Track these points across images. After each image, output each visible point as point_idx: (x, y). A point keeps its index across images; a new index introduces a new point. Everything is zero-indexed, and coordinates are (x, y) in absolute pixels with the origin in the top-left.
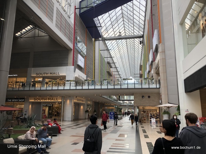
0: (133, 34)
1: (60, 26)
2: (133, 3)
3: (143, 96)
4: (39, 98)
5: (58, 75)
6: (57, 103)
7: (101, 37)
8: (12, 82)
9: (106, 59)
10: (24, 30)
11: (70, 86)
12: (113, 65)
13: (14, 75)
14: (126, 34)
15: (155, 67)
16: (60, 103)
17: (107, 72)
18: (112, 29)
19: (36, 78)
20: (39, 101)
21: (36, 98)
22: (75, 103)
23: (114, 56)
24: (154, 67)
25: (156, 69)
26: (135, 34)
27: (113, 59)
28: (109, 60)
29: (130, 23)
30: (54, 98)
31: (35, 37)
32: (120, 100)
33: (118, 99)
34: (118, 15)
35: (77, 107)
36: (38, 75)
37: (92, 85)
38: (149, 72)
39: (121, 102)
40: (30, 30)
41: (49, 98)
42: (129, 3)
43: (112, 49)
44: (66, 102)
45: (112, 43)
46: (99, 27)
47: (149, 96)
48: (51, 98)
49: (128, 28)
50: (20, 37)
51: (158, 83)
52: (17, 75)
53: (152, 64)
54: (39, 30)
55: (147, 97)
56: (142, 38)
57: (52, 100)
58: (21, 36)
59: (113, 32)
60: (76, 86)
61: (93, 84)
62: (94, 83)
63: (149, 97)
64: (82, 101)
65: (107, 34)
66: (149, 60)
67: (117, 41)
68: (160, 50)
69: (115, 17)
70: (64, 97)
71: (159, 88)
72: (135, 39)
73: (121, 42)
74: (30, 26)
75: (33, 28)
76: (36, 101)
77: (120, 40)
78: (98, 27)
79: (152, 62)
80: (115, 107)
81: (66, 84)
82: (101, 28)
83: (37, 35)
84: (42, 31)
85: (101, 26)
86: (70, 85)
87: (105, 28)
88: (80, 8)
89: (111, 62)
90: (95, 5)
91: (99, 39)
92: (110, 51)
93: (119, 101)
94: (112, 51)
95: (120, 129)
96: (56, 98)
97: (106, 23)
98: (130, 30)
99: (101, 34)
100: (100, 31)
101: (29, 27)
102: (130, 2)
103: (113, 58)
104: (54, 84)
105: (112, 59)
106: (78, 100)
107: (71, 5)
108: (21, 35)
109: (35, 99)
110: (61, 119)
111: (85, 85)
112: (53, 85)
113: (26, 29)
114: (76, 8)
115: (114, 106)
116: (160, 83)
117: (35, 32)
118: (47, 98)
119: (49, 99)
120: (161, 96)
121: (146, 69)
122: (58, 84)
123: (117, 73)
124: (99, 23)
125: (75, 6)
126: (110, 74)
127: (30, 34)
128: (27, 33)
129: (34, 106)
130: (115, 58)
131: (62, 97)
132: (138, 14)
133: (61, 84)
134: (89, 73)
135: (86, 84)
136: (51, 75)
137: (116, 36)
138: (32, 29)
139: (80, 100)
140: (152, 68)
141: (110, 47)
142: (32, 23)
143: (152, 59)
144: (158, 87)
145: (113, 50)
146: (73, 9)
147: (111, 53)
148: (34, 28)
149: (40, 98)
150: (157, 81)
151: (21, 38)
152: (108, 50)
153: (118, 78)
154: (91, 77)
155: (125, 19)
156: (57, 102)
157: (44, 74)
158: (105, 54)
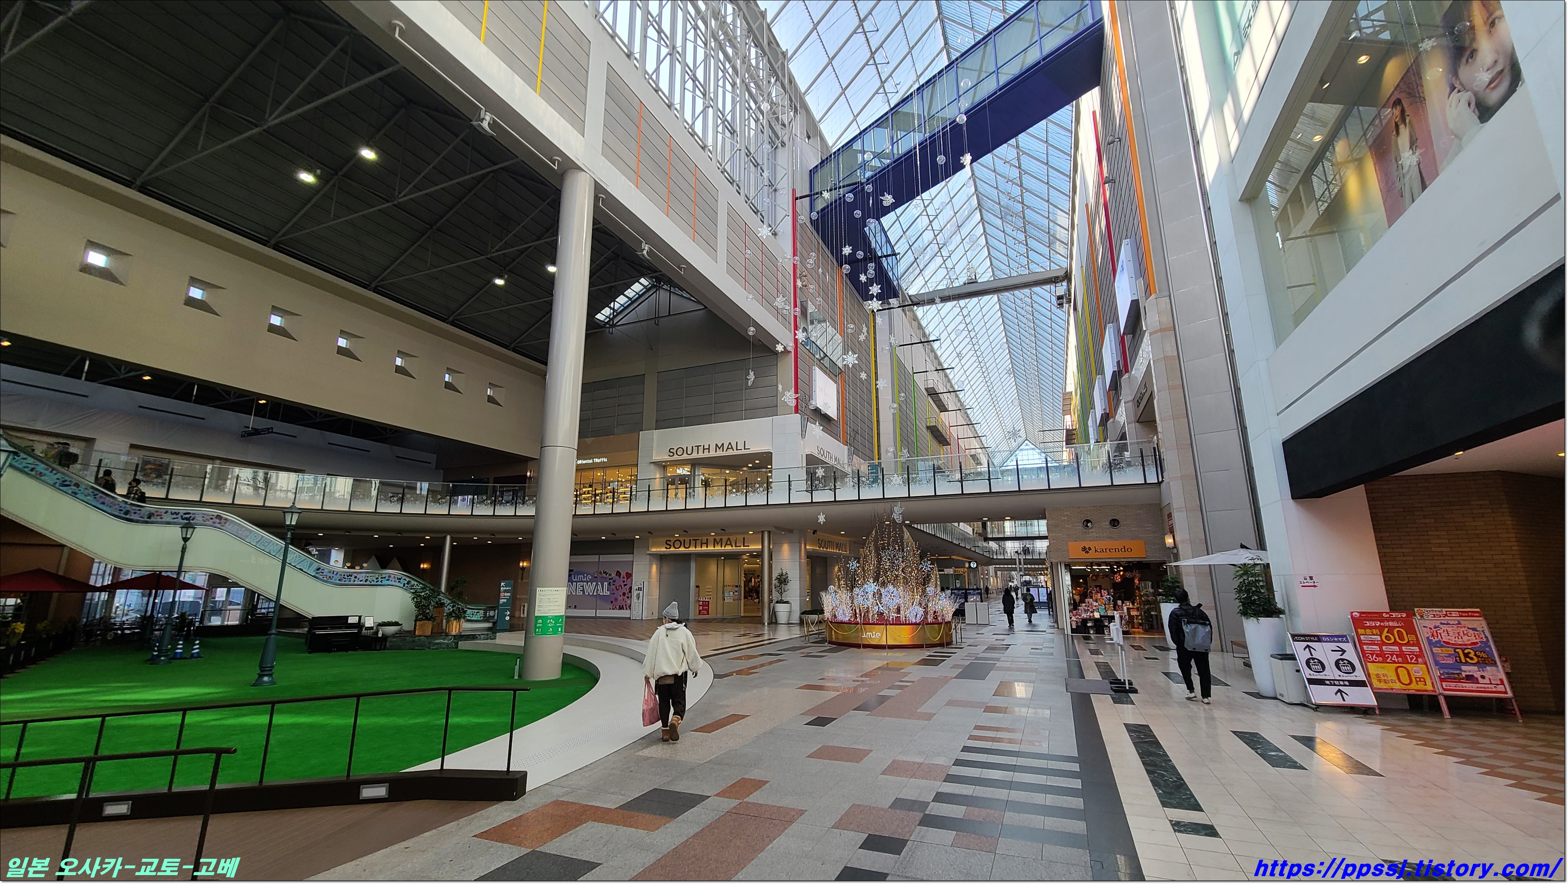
0: (1027, 272)
1: (742, 271)
2: (1018, 147)
3: (1088, 521)
4: (682, 539)
5: (744, 452)
6: (744, 557)
7: (896, 295)
8: (591, 486)
9: (919, 379)
10: (622, 300)
11: (790, 489)
12: (948, 400)
13: (597, 460)
14: (997, 273)
15: (1130, 398)
16: (760, 555)
17: (928, 428)
18: (938, 260)
19: (671, 465)
20: (682, 549)
21: (673, 540)
22: (810, 556)
23: (953, 365)
24: (1127, 394)
25: (1139, 403)
26: (1034, 268)
27: (951, 377)
28: (934, 380)
29: (1009, 229)
30: (733, 538)
31: (661, 320)
32: (986, 539)
33: (980, 534)
34: (958, 201)
35: (818, 570)
36: (676, 456)
37: (873, 482)
38: (1106, 418)
39: (993, 545)
40: (640, 296)
41: (718, 538)
42: (1002, 150)
43: (943, 338)
44: (780, 551)
45: (943, 313)
46: (885, 256)
47: (1114, 520)
48: (725, 538)
49: (1003, 248)
50: (611, 323)
51: (1149, 461)
52: (606, 460)
53: (1115, 386)
54: (670, 292)
55: (1108, 523)
56: (1065, 284)
57: (726, 544)
58: (613, 319)
59: (943, 272)
60: (811, 490)
61: (875, 481)
62: (878, 475)
63: (1114, 523)
64: (838, 546)
65: (920, 282)
66: (1101, 371)
67: (962, 302)
68: (1150, 321)
69: (948, 213)
70: (769, 532)
71: (1159, 483)
72: (1037, 289)
73: (978, 308)
74: (642, 280)
75: (650, 288)
76: (672, 549)
77: (975, 300)
78: (881, 257)
79: (1117, 376)
80: (970, 566)
81: (772, 485)
82: (895, 261)
83: (664, 312)
84: (682, 296)
85: (894, 254)
86: (790, 485)
87: (909, 258)
88: (812, 196)
89: (941, 388)
90: (869, 174)
91: (889, 304)
92: (936, 345)
93: (985, 544)
94: (944, 346)
95: (998, 660)
96: (740, 537)
97: (913, 239)
98: (1013, 254)
99: (895, 283)
100: (890, 274)
101: (637, 287)
102: (1005, 145)
103: (948, 371)
104: (733, 484)
105: (946, 376)
106: (820, 543)
107: (778, 187)
108: (614, 317)
109: (668, 544)
110: (762, 617)
111: (844, 484)
112: (729, 488)
113: (630, 293)
114: (798, 195)
115: (964, 562)
116: (1159, 464)
117: (658, 303)
118: (711, 540)
119: (715, 542)
120: (1170, 516)
121: (1093, 407)
122: (746, 486)
123: (966, 432)
124: (888, 241)
125: (794, 191)
126: (939, 436)
127: (642, 310)
128: (632, 307)
129: (666, 569)
130: (956, 370)
131: (763, 532)
132: (1042, 189)
133: (758, 483)
134: (859, 438)
135: (850, 481)
136: (720, 453)
137: (956, 284)
138: (648, 290)
139: (829, 544)
140: (1118, 402)
141: (933, 329)
142: (648, 268)
143: (1118, 362)
144: (1152, 479)
145: (948, 341)
146: (784, 200)
147: (939, 353)
148: (653, 286)
149: (687, 540)
150: (1148, 452)
151: (614, 326)
152: (926, 342)
153: (973, 452)
154: (868, 452)
155: (988, 217)
156: (744, 553)
157: (695, 449)
158: (917, 358)
